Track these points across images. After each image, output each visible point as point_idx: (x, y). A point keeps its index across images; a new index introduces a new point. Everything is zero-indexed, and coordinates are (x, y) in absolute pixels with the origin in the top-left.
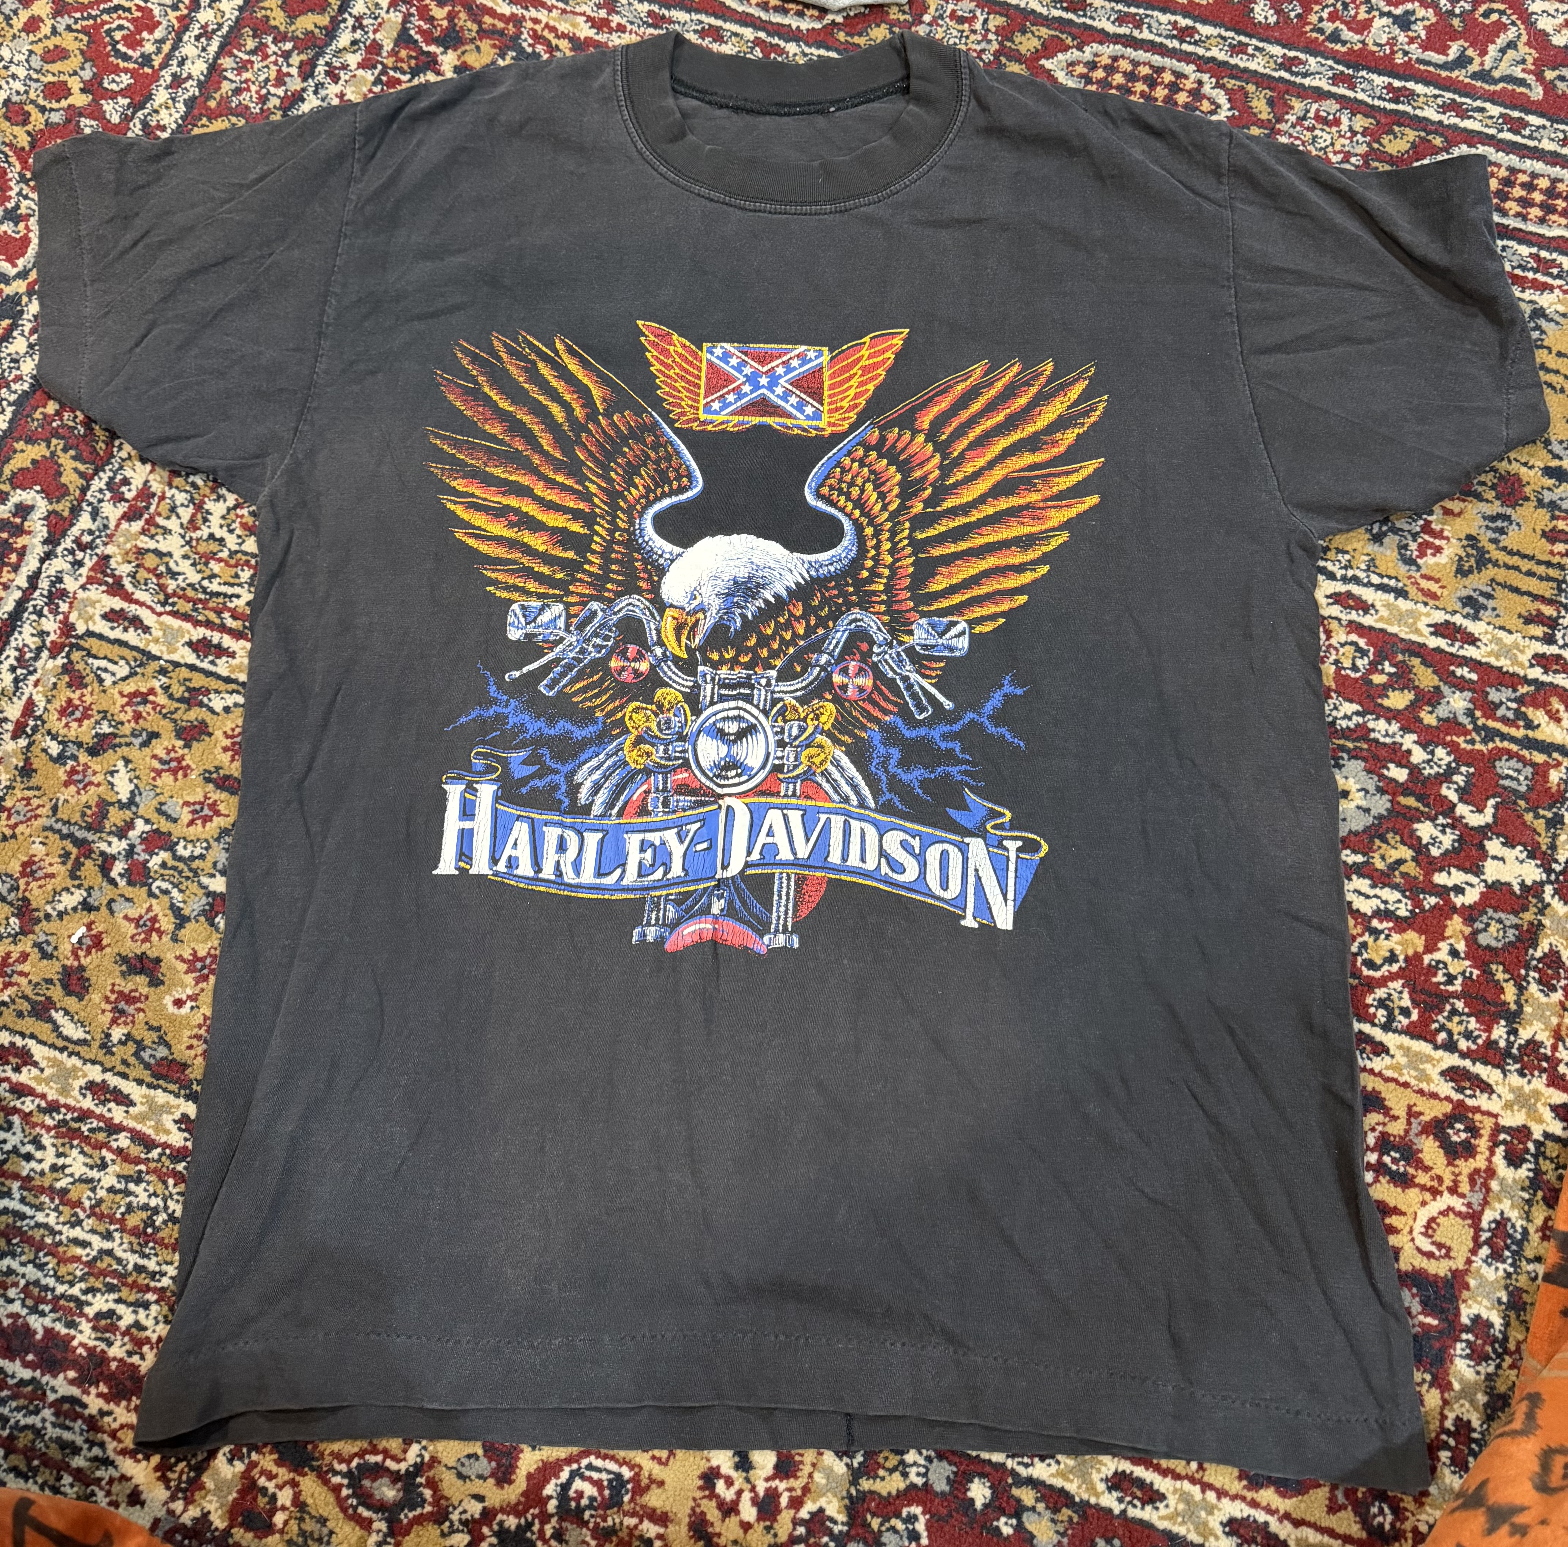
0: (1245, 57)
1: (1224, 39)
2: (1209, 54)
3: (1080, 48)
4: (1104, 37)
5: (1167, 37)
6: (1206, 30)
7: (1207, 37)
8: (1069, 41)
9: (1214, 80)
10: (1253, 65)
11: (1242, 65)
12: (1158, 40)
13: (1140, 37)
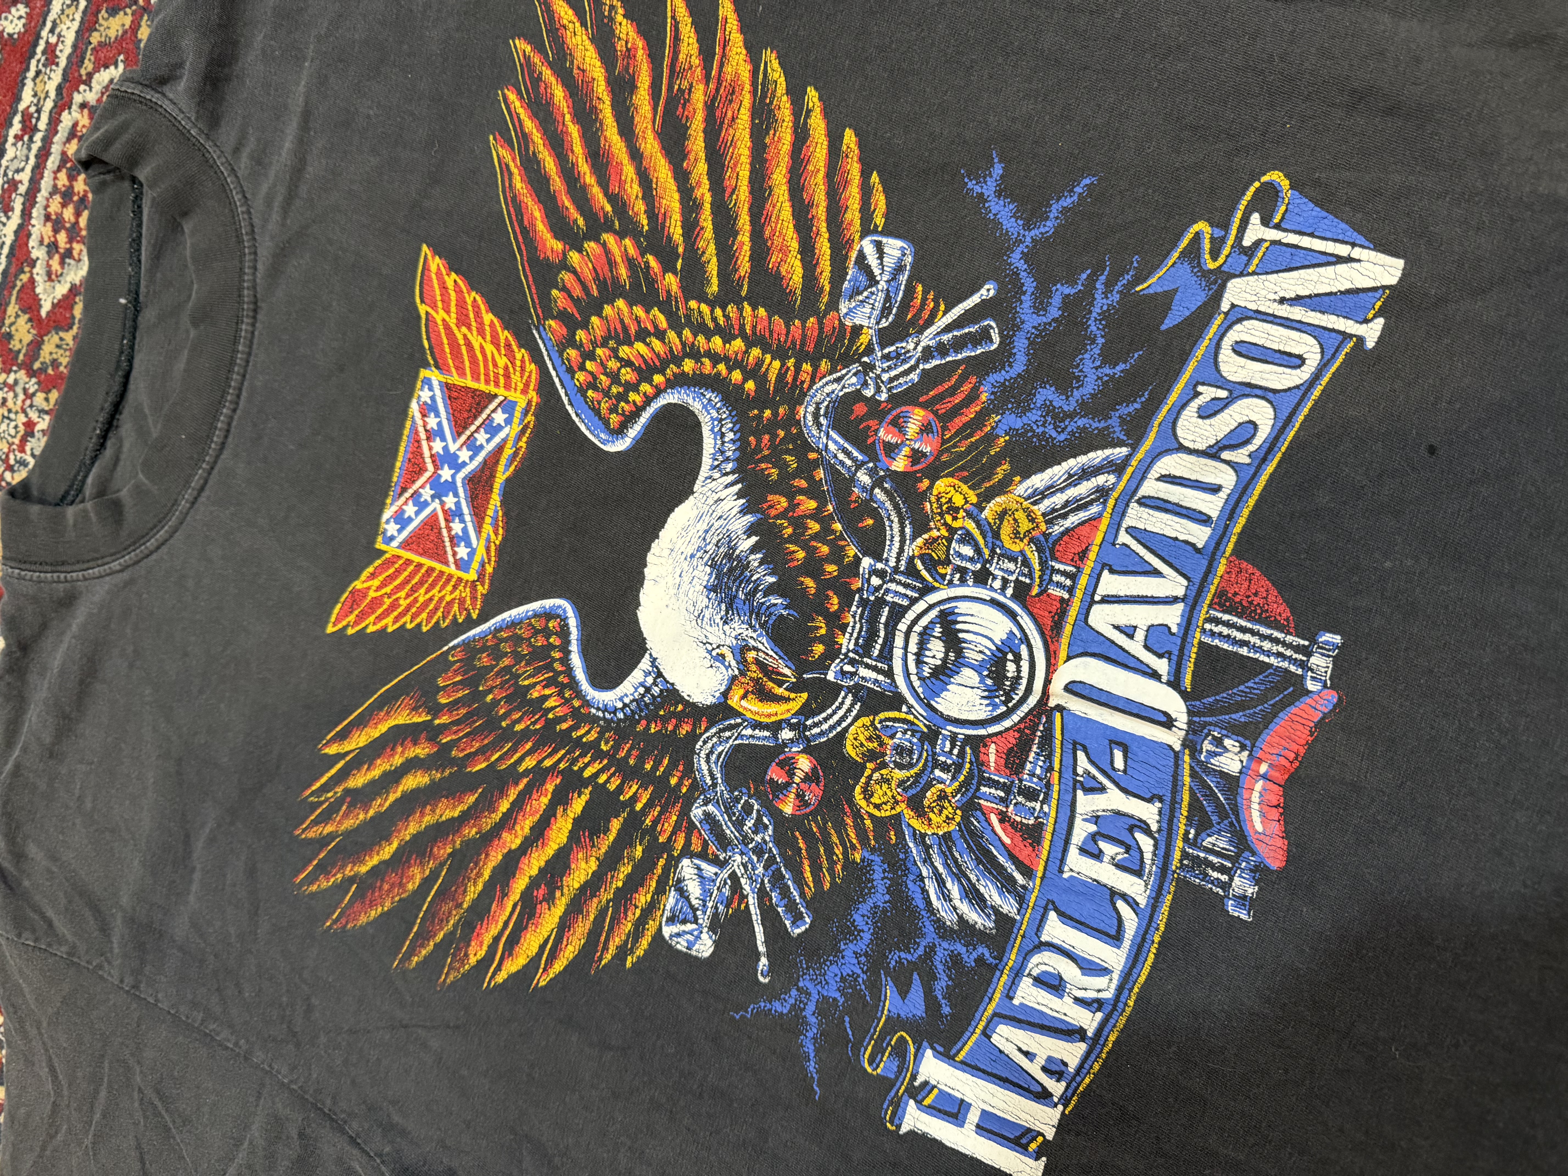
0: (60, 46)
1: (38, 73)
2: (53, 94)
3: (33, 263)
4: (23, 233)
5: (29, 149)
6: (27, 98)
7: (35, 95)
8: (25, 277)
9: (82, 87)
10: (70, 37)
11: (68, 50)
12: (32, 161)
13: (26, 184)
